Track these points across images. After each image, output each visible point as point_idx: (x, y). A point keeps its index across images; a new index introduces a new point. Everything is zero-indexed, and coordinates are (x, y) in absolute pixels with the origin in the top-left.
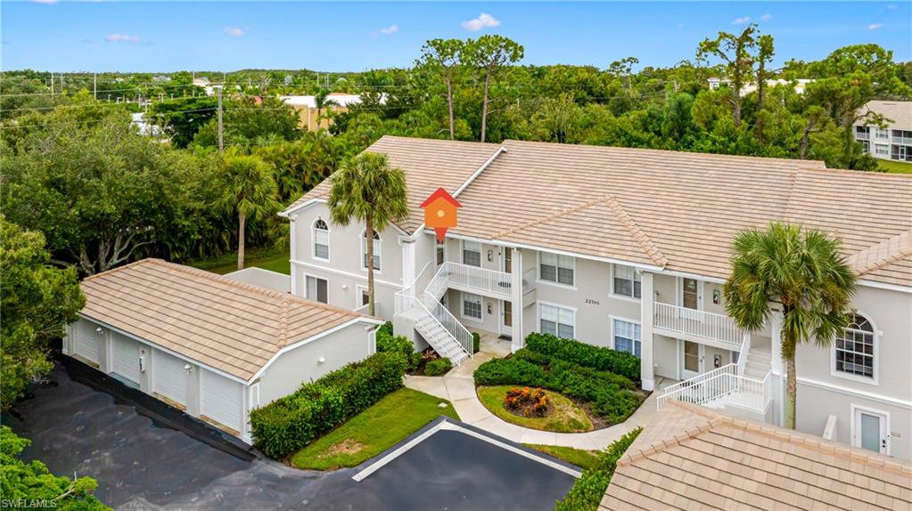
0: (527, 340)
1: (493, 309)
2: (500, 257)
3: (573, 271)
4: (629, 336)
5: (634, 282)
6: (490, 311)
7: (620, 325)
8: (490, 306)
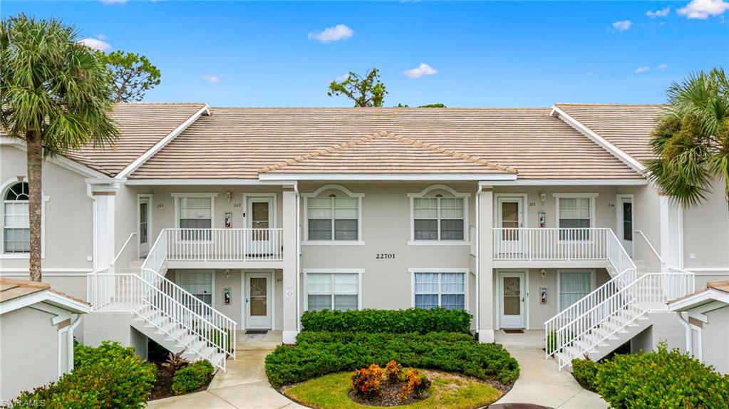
1: (233, 297)
2: (245, 218)
3: (357, 220)
4: (433, 291)
5: (441, 220)
6: (229, 299)
7: (422, 279)
8: (228, 293)
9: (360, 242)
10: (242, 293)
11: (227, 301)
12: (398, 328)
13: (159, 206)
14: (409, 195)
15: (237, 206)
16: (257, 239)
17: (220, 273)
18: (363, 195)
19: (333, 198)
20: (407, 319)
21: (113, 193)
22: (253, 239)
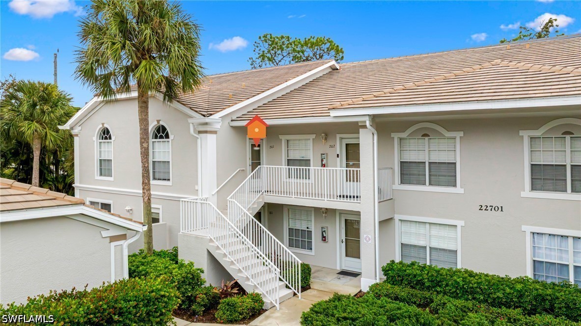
0: (387, 270)
1: (330, 235)
2: (338, 159)
3: (455, 163)
4: (561, 258)
5: (572, 166)
6: (325, 237)
7: (544, 242)
8: (325, 231)
9: (458, 190)
10: (337, 233)
11: (324, 239)
12: (494, 299)
13: (271, 147)
14: (521, 133)
15: (331, 147)
16: (350, 181)
17: (317, 210)
18: (461, 134)
19: (427, 138)
20: (508, 290)
21: (215, 132)
22: (347, 181)
